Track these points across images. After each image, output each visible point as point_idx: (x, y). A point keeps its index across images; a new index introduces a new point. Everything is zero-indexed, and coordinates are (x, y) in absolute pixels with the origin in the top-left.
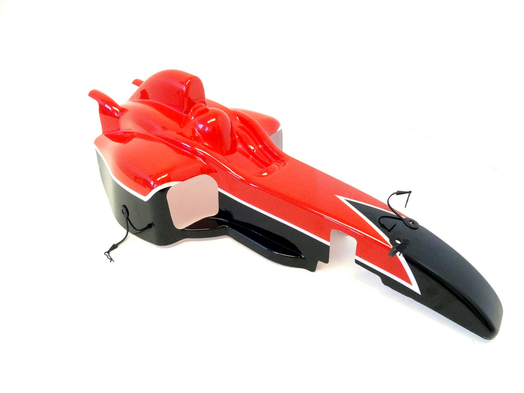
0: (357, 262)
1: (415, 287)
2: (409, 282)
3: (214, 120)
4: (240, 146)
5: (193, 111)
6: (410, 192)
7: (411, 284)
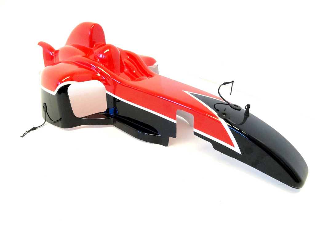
0: (196, 134)
1: (236, 149)
2: (232, 145)
3: (108, 50)
4: (126, 70)
5: (96, 46)
6: (233, 82)
7: (234, 147)
